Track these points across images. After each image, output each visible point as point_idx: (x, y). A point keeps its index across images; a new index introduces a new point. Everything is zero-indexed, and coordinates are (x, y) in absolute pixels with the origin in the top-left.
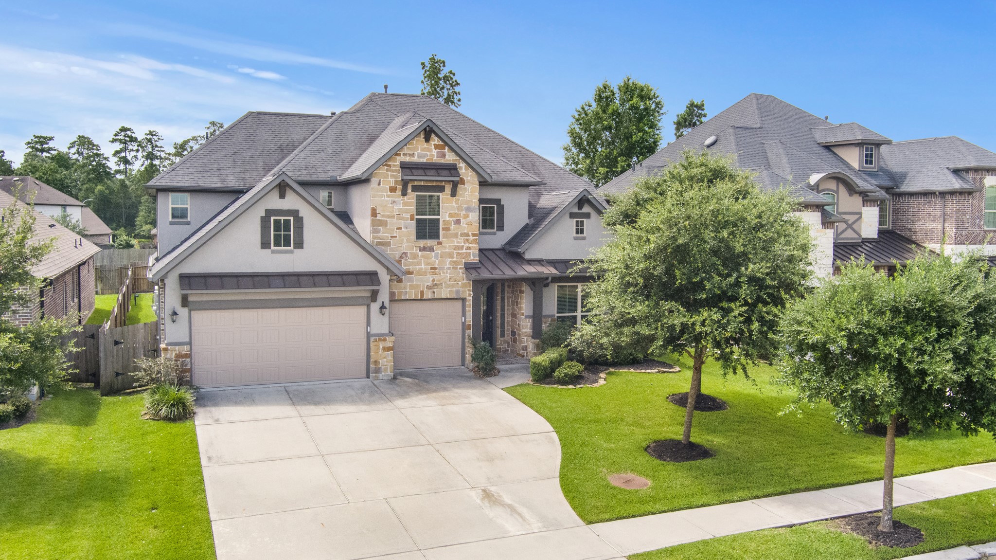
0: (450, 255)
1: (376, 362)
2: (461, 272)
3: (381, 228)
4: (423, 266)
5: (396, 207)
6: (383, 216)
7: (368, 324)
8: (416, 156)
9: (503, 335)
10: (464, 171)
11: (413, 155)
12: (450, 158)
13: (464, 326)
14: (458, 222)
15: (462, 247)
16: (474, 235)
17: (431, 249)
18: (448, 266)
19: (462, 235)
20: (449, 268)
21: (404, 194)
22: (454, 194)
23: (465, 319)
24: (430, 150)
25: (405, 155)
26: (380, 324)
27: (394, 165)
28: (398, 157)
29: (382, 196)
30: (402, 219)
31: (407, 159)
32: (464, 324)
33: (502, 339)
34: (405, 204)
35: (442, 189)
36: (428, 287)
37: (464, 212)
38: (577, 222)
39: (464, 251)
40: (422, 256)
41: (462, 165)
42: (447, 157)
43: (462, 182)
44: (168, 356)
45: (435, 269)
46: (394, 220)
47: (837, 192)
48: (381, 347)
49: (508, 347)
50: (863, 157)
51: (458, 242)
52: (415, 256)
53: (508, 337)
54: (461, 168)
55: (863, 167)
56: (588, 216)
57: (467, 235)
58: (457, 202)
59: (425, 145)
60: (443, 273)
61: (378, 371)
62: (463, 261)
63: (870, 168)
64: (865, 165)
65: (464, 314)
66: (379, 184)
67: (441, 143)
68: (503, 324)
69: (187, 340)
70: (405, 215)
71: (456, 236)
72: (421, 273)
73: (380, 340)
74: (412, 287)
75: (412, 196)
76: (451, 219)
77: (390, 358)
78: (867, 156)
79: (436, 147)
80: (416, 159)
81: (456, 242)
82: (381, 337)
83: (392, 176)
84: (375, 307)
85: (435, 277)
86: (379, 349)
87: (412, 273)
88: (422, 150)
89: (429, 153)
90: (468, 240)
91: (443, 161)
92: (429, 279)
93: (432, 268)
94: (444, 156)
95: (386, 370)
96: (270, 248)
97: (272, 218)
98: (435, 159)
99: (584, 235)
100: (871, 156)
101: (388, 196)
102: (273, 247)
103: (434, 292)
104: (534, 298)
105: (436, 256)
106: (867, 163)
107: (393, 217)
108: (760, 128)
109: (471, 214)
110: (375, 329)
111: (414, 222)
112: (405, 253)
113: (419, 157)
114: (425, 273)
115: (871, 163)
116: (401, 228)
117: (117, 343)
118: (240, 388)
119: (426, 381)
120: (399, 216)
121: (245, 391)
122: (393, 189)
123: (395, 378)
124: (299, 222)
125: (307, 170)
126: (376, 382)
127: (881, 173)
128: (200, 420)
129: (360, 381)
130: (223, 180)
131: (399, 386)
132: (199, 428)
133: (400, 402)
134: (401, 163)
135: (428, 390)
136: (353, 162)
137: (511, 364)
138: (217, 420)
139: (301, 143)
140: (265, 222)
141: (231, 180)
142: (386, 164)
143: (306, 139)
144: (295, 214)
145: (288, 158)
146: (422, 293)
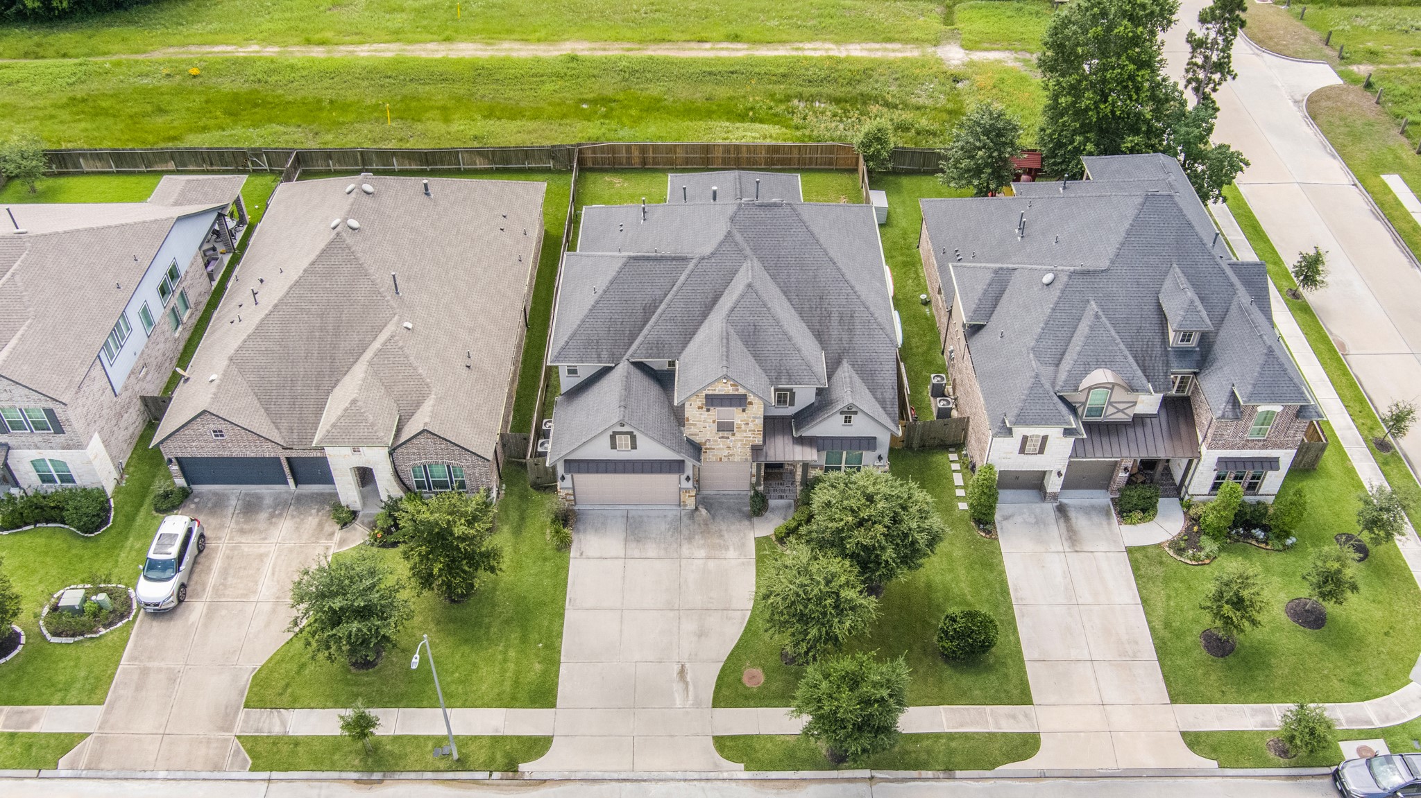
0: (742, 441)
1: (685, 502)
2: (748, 451)
3: (692, 427)
4: (721, 446)
5: (704, 416)
6: (693, 421)
7: (679, 484)
8: (717, 391)
10: (752, 397)
11: (715, 390)
12: (742, 391)
14: (747, 424)
15: (750, 437)
16: (758, 431)
17: (728, 438)
18: (739, 446)
19: (750, 431)
20: (740, 448)
21: (709, 410)
22: (744, 410)
23: (752, 470)
24: (727, 387)
25: (709, 390)
26: (687, 484)
27: (702, 396)
28: (704, 391)
29: (692, 411)
30: (707, 422)
31: (711, 392)
32: (751, 474)
34: (709, 415)
36: (725, 456)
37: (752, 419)
38: (846, 416)
39: (751, 439)
40: (721, 441)
41: (751, 394)
42: (740, 391)
43: (750, 403)
44: (561, 494)
45: (730, 447)
46: (701, 423)
47: (1114, 390)
48: (688, 495)
50: (1179, 337)
51: (747, 435)
52: (716, 441)
54: (750, 396)
55: (1177, 344)
56: (855, 413)
57: (754, 431)
58: (746, 414)
59: (724, 385)
60: (736, 449)
61: (685, 507)
62: (751, 444)
63: (1185, 345)
64: (1180, 342)
65: (751, 467)
66: (691, 405)
67: (736, 384)
69: (571, 487)
70: (708, 420)
71: (745, 431)
72: (720, 449)
74: (713, 455)
76: (742, 423)
77: (694, 500)
78: (1184, 336)
79: (732, 386)
81: (745, 434)
82: (687, 491)
83: (702, 402)
84: (683, 475)
85: (730, 451)
86: (686, 496)
87: (713, 450)
88: (722, 388)
89: (726, 389)
90: (753, 433)
91: (736, 393)
92: (726, 453)
93: (728, 447)
94: (737, 390)
95: (690, 506)
96: (615, 449)
97: (618, 437)
98: (731, 392)
99: (851, 424)
100: (1190, 336)
101: (697, 411)
102: (618, 449)
103: (729, 459)
105: (731, 442)
106: (1183, 341)
107: (700, 421)
108: (1105, 271)
109: (757, 420)
110: (683, 486)
111: (715, 424)
112: (708, 440)
113: (719, 391)
114: (723, 449)
115: (1188, 341)
116: (706, 427)
117: (536, 464)
118: (603, 507)
119: (714, 518)
120: (704, 421)
121: (605, 512)
122: (699, 408)
123: (697, 508)
124: (633, 438)
125: (657, 347)
126: (683, 513)
127: (1198, 349)
128: (574, 553)
129: (674, 508)
130: (599, 356)
131: (694, 522)
132: (571, 561)
133: (685, 550)
134: (706, 395)
135: (709, 533)
136: (694, 333)
137: (782, 497)
138: (582, 554)
139: (661, 302)
140: (613, 437)
141: (605, 355)
142: (696, 394)
143: (666, 295)
144: (631, 434)
145: (645, 331)
146: (721, 459)
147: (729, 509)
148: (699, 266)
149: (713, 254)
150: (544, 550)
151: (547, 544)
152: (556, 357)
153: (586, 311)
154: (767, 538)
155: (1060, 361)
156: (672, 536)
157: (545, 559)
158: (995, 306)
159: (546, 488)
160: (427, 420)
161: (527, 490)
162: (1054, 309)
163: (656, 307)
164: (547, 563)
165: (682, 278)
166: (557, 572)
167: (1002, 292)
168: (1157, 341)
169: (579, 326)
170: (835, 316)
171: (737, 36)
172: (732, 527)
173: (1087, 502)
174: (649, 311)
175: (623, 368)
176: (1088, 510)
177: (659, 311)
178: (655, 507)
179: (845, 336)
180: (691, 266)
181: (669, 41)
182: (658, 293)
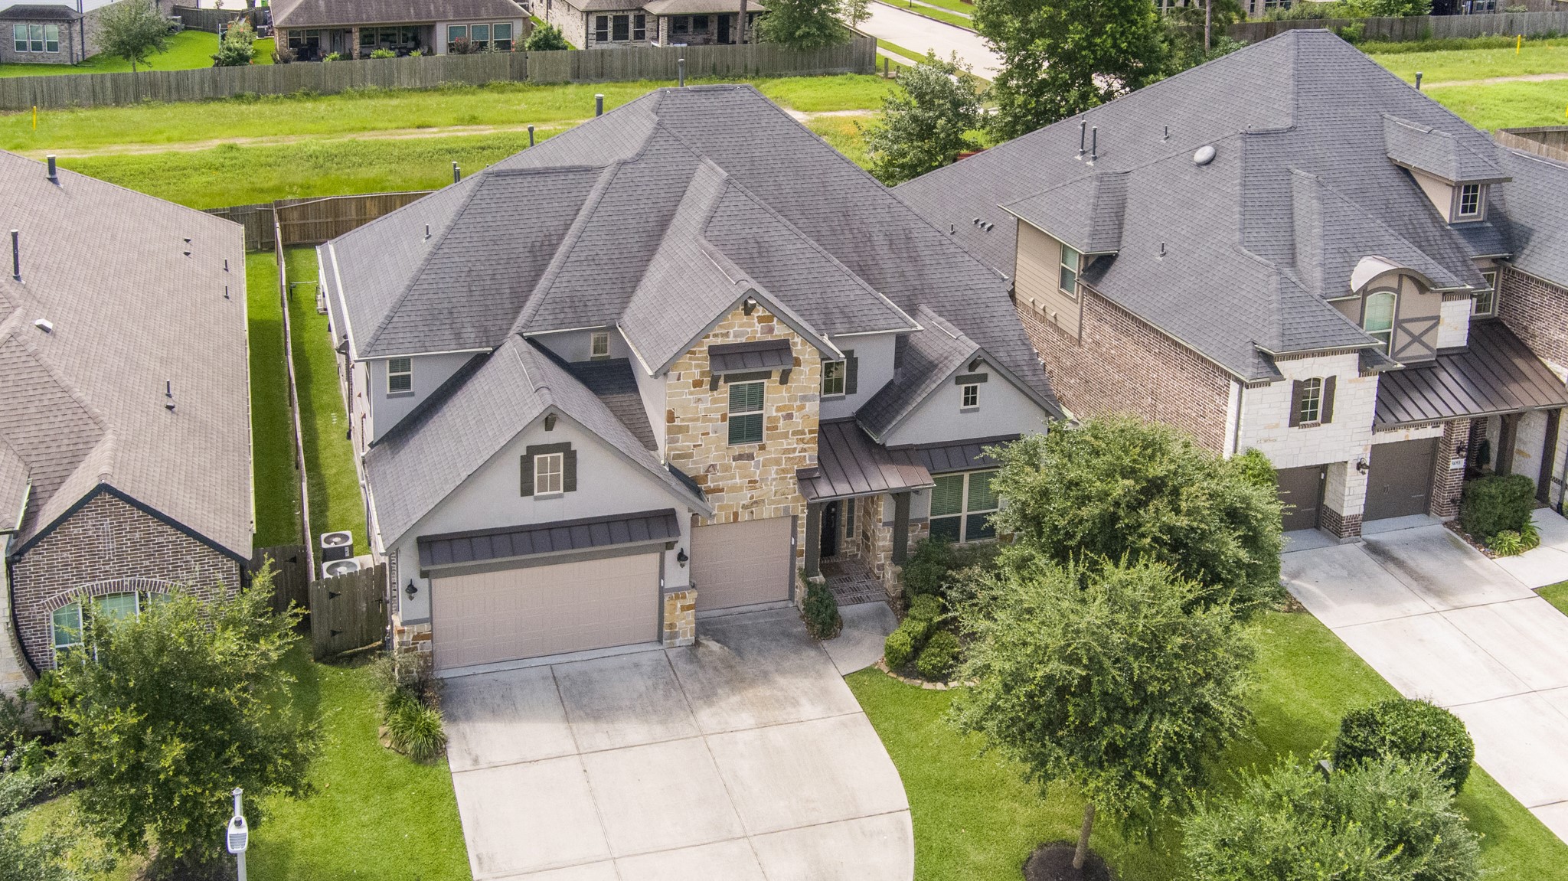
0: (777, 462)
1: (672, 626)
2: (791, 483)
3: (680, 436)
4: (738, 480)
5: (701, 406)
6: (683, 420)
7: (662, 576)
8: (732, 336)
9: (850, 534)
10: (799, 347)
11: (727, 335)
12: (780, 332)
13: (794, 552)
14: (789, 416)
15: (794, 450)
16: (811, 432)
17: (750, 457)
18: (774, 476)
19: (794, 433)
20: (774, 479)
21: (714, 386)
22: (784, 379)
23: (796, 541)
24: (752, 325)
25: (715, 336)
26: (678, 576)
27: (700, 352)
28: (705, 340)
29: (682, 394)
30: (710, 420)
31: (719, 341)
32: (793, 547)
33: (849, 539)
34: (714, 401)
35: (767, 375)
36: (744, 507)
37: (798, 403)
38: (967, 389)
39: (797, 454)
40: (737, 467)
41: (798, 340)
42: (776, 332)
43: (797, 362)
44: (405, 639)
45: (755, 482)
46: (699, 424)
47: (1398, 291)
48: (679, 606)
49: (858, 550)
50: (1458, 203)
51: (788, 444)
52: (726, 468)
53: (857, 537)
54: (795, 344)
55: (1457, 218)
56: (983, 378)
57: (803, 433)
58: (788, 391)
59: (745, 319)
60: (766, 485)
61: (674, 635)
62: (796, 467)
63: (1471, 217)
64: (1460, 214)
65: (794, 534)
66: (679, 379)
67: (767, 313)
68: (851, 520)
69: (428, 616)
70: (713, 416)
71: (785, 435)
72: (734, 489)
73: (677, 597)
74: (721, 508)
75: (724, 390)
76: (780, 414)
77: (691, 618)
78: (1466, 200)
79: (761, 319)
80: (731, 340)
81: (785, 444)
82: (679, 594)
83: (697, 366)
84: (671, 555)
85: (754, 492)
86: (675, 608)
87: (722, 490)
88: (740, 326)
89: (749, 330)
90: (802, 440)
91: (769, 338)
92: (745, 497)
93: (750, 482)
94: (771, 330)
95: (685, 634)
96: (532, 494)
97: (536, 457)
98: (759, 337)
99: (977, 406)
100: (1474, 199)
101: (691, 393)
102: (536, 493)
103: (752, 512)
104: (897, 507)
105: (757, 466)
106: (1464, 210)
107: (697, 419)
108: (1292, 129)
109: (808, 404)
110: (670, 582)
111: (727, 423)
112: (713, 466)
113: (735, 336)
114: (741, 488)
115: (1473, 209)
116: (708, 434)
117: (332, 595)
118: (494, 667)
119: (739, 652)
120: (705, 417)
121: (502, 676)
122: (697, 384)
123: (697, 644)
124: (571, 458)
125: (572, 305)
126: (672, 653)
127: (1489, 224)
128: (456, 759)
129: (649, 647)
130: (458, 336)
131: (702, 667)
132: (457, 780)
133: (706, 716)
134: (710, 347)
135: (742, 680)
136: (637, 279)
137: (860, 600)
138: (476, 761)
139: (561, 237)
140: (526, 463)
141: (469, 333)
142: (688, 350)
143: (567, 227)
144: (565, 448)
145: (543, 283)
146: (736, 515)
147: (762, 634)
148: (620, 175)
149: (640, 156)
150: (383, 769)
151: (386, 757)
152: (371, 345)
153: (419, 263)
154: (869, 671)
155: (1293, 256)
156: (667, 697)
157: (391, 788)
158: (1120, 226)
159: (351, 657)
160: (105, 469)
161: (308, 669)
162: (1244, 185)
163: (554, 248)
164: (399, 794)
165: (593, 196)
166: (430, 806)
167: (1122, 206)
168: (1423, 217)
169: (410, 288)
170: (879, 239)
171: (474, 118)
172: (787, 664)
173: (1410, 534)
174: (541, 254)
175: (513, 350)
176: (1424, 544)
177: (562, 249)
178: (607, 652)
179: (909, 269)
180: (605, 176)
181: (373, 129)
182: (553, 224)
